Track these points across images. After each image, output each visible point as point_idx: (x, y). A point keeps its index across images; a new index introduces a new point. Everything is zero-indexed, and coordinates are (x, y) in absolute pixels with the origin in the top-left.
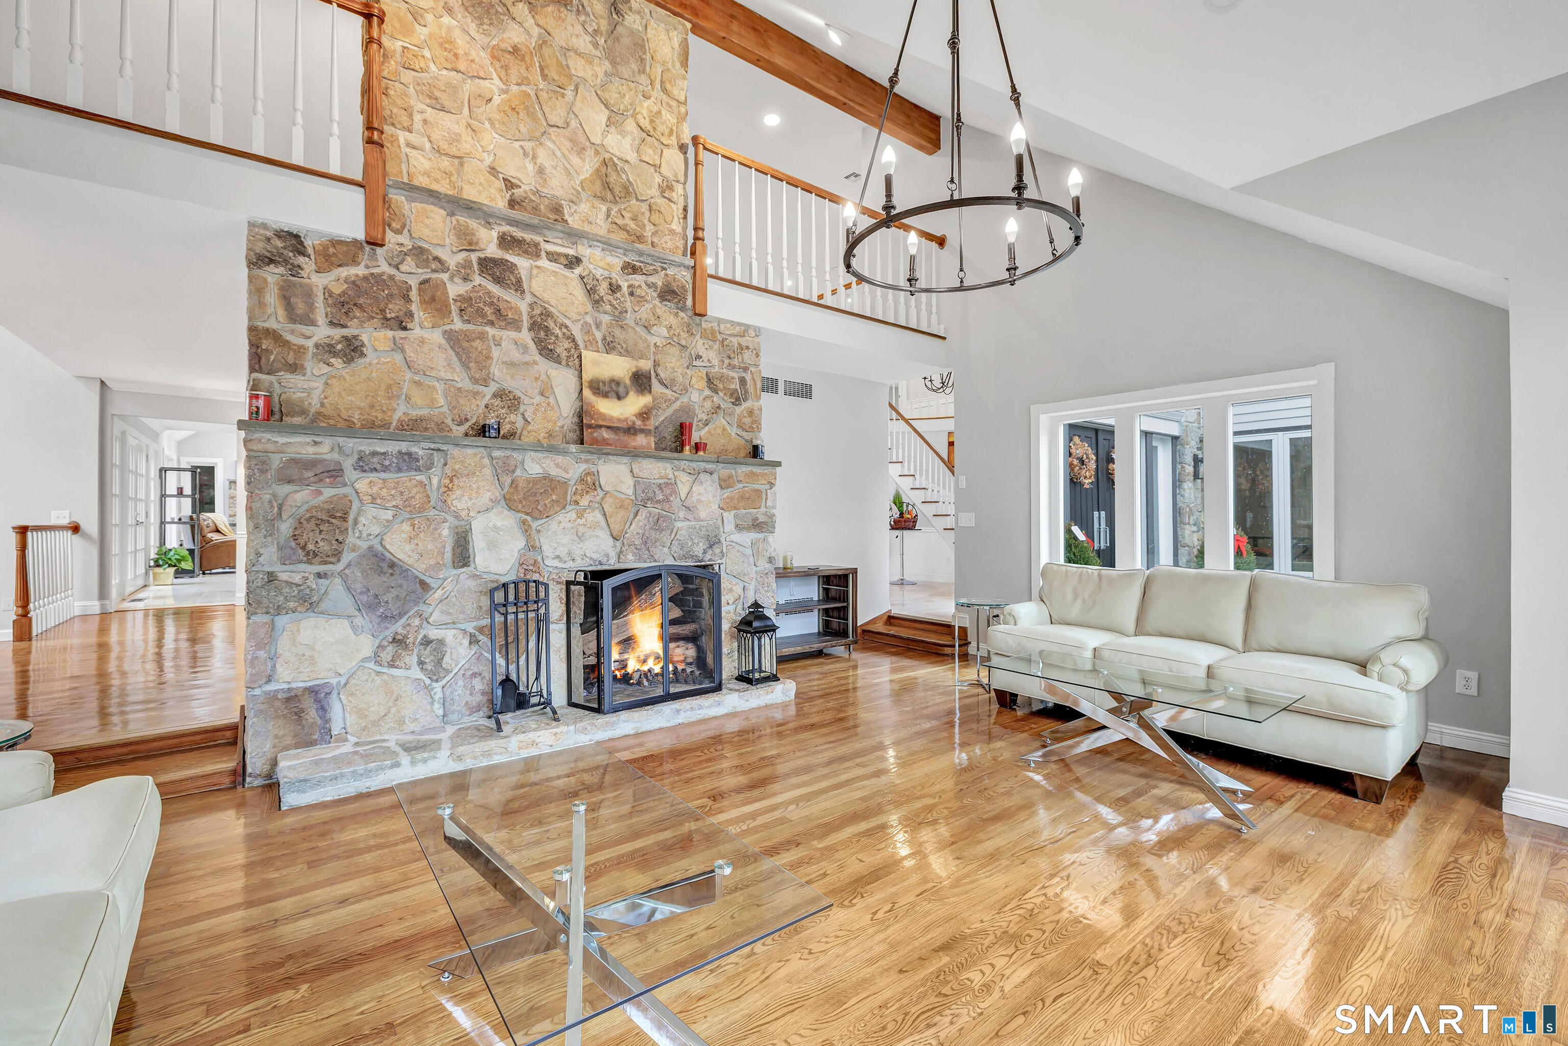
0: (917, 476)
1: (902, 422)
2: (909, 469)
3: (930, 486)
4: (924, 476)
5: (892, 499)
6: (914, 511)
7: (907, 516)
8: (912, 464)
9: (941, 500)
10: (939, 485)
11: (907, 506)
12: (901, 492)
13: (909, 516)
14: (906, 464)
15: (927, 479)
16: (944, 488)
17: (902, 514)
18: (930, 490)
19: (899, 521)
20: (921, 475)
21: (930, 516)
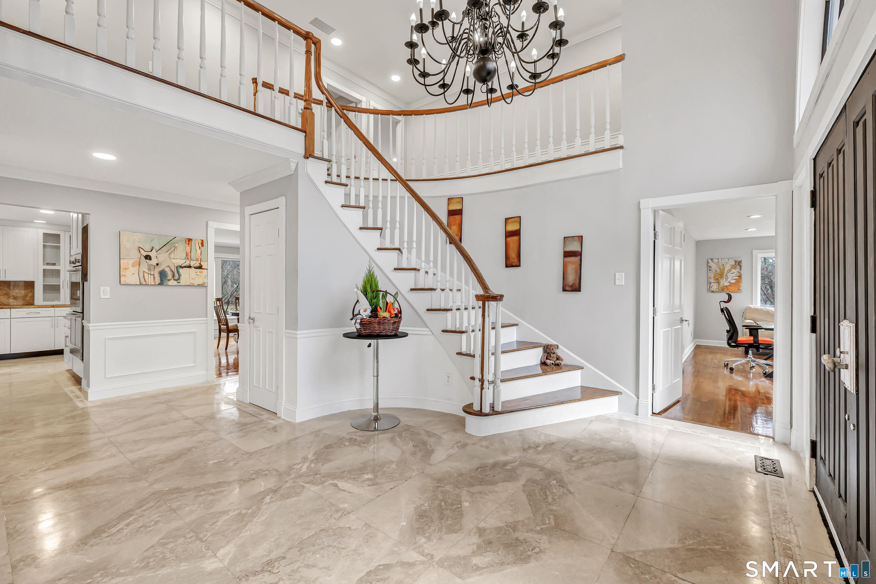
0: (405, 251)
1: (398, 184)
2: (392, 241)
3: (423, 266)
4: (414, 251)
5: (360, 285)
6: (396, 306)
7: (383, 314)
8: (397, 232)
9: (439, 286)
10: (435, 266)
11: (384, 297)
12: (377, 273)
13: (386, 315)
14: (388, 232)
15: (419, 256)
16: (444, 270)
17: (374, 311)
18: (422, 272)
19: (370, 323)
20: (409, 252)
21: (422, 310)
